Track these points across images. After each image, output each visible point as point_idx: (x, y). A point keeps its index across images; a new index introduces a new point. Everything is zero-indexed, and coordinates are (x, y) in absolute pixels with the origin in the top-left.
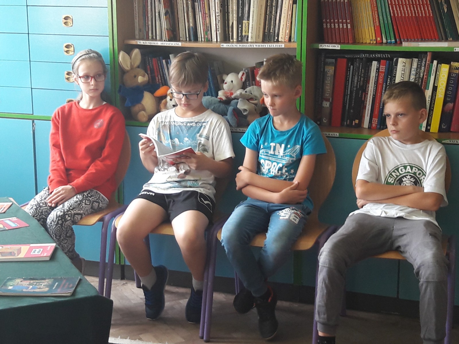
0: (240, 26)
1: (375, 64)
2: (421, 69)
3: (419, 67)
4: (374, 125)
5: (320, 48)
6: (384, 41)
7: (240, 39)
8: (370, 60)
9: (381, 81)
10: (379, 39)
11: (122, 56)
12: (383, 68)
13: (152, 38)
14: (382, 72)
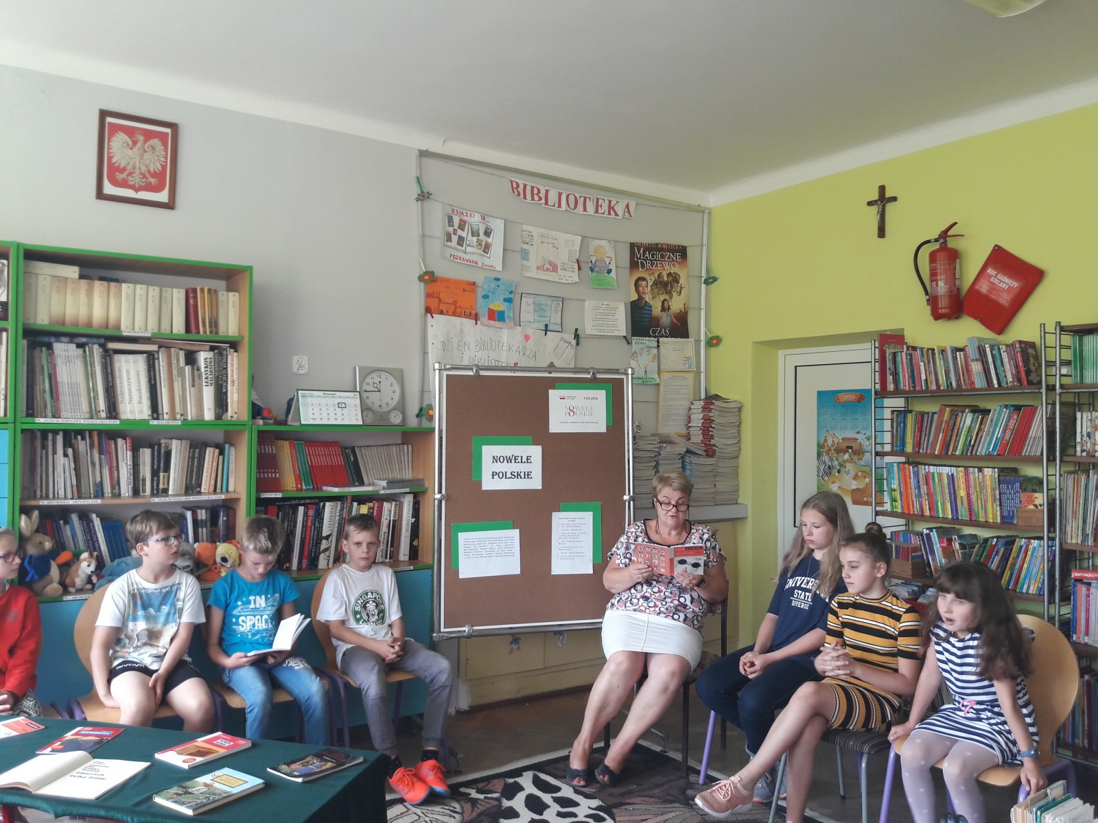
0: (155, 478)
1: (301, 509)
2: (343, 510)
3: (342, 509)
4: (304, 566)
5: (262, 497)
6: (304, 487)
7: (155, 492)
8: (297, 506)
9: (309, 524)
10: (299, 486)
11: (23, 521)
12: (311, 512)
13: (54, 496)
14: (310, 516)
